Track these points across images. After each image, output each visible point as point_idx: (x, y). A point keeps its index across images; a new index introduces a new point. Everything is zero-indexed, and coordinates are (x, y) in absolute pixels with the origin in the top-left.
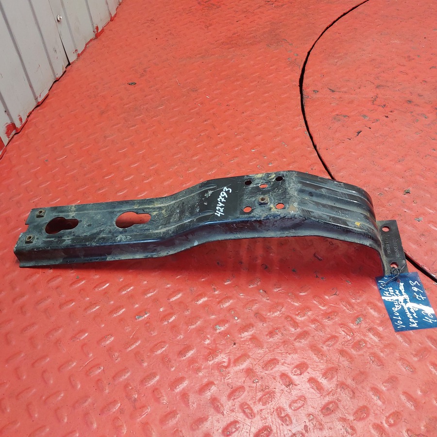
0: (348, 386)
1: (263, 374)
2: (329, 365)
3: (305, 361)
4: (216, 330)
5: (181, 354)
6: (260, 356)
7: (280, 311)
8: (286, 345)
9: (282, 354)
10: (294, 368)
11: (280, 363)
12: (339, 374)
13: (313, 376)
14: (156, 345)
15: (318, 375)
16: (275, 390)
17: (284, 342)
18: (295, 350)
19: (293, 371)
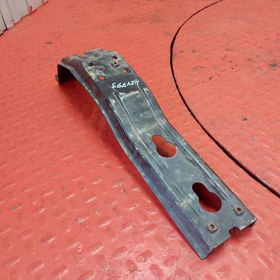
0: (185, 273)
1: (112, 260)
2: (171, 254)
3: (150, 249)
4: (77, 221)
5: (43, 241)
6: (112, 244)
7: (135, 207)
8: (136, 236)
9: (131, 243)
10: (140, 255)
11: (128, 251)
12: (178, 262)
13: (156, 263)
14: (24, 232)
15: (160, 262)
16: (120, 275)
17: (135, 233)
18: (143, 241)
19: (138, 259)
